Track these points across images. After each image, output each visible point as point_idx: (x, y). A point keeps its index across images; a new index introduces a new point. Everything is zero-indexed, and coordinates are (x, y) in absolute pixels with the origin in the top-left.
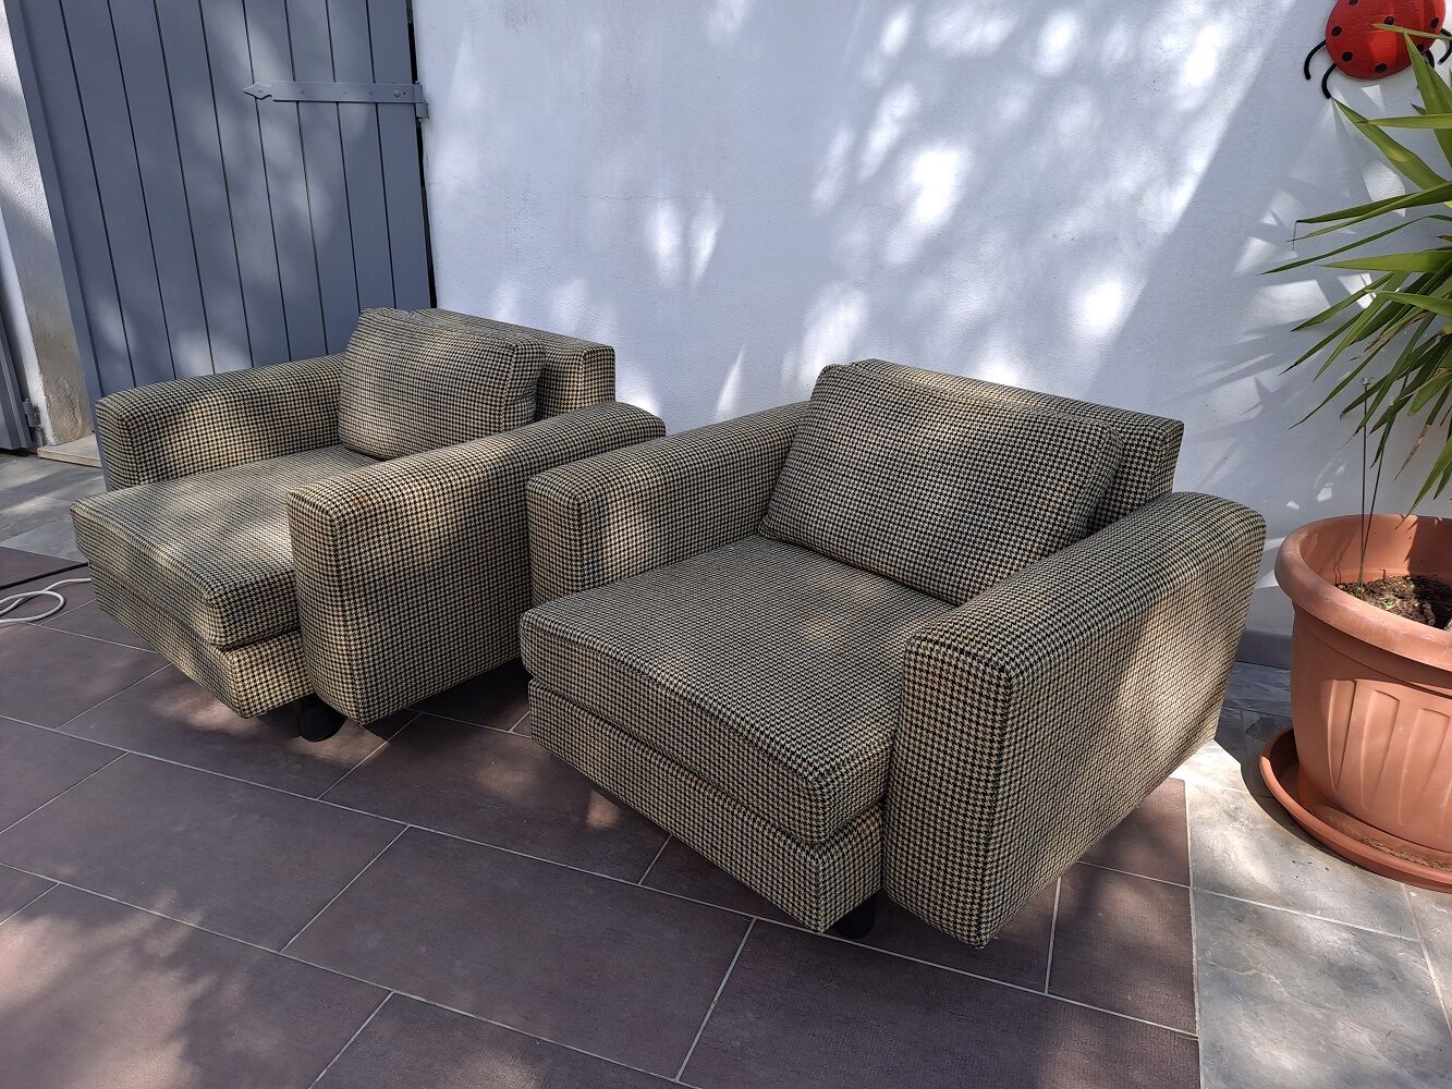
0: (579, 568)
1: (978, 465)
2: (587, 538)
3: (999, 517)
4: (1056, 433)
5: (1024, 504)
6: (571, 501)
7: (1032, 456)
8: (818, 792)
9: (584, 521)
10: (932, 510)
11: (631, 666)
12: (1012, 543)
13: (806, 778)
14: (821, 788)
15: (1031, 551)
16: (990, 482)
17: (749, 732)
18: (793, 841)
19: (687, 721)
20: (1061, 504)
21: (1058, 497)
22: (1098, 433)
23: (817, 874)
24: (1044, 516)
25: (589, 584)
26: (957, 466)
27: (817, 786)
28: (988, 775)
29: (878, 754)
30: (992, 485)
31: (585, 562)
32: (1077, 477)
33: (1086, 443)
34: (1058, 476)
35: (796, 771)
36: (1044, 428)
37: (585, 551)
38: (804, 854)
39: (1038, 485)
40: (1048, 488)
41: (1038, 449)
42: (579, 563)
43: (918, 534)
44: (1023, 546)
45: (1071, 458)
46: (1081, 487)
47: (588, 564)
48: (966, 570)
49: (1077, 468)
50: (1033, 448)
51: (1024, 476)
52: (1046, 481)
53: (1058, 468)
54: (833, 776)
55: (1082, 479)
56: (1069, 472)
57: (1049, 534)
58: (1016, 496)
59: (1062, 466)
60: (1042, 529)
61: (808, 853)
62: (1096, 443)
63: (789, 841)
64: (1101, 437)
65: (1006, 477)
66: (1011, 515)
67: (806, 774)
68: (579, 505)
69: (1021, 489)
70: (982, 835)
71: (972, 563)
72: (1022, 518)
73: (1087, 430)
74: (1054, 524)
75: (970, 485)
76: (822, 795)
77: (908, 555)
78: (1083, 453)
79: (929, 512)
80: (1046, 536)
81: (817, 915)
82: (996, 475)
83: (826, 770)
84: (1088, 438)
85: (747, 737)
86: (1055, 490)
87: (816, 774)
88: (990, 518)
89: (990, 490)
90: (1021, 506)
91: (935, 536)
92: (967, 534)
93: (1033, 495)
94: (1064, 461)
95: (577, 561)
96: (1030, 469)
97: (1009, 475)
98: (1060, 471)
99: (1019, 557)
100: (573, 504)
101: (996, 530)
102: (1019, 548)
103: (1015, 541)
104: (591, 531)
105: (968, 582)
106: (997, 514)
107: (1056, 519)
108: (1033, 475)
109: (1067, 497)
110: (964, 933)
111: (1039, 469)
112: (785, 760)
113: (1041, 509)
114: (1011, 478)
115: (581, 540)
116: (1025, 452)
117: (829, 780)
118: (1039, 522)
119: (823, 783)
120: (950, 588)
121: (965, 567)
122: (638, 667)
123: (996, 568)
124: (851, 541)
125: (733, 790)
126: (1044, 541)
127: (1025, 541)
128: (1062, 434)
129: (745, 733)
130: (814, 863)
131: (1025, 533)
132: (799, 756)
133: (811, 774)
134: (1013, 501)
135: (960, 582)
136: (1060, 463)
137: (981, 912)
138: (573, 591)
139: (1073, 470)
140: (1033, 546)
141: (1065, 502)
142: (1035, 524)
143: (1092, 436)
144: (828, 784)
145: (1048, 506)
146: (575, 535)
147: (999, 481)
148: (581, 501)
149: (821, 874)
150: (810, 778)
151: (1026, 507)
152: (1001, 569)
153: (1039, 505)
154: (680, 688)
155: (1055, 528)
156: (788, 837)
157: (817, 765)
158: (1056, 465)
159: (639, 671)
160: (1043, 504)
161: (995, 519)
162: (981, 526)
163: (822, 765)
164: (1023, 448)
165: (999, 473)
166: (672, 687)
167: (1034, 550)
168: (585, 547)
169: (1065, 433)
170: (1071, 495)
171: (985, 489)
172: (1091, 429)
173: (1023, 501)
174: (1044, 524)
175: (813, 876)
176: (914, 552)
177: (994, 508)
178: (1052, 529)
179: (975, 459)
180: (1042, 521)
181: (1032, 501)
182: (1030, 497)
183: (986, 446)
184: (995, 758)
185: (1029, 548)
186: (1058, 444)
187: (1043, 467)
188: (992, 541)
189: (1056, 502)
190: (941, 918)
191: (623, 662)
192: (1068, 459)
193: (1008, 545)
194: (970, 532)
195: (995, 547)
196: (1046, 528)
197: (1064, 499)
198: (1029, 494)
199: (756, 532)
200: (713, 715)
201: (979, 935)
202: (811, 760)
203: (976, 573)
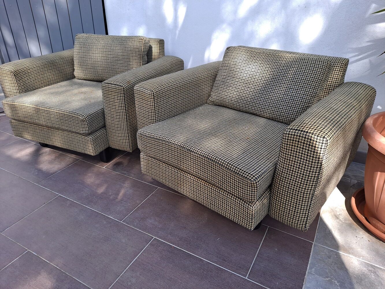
0: (154, 115)
1: (285, 75)
2: (156, 105)
3: (294, 92)
4: (312, 63)
5: (302, 87)
6: (151, 92)
7: (305, 71)
8: (255, 184)
9: (155, 99)
10: (270, 91)
11: (180, 146)
12: (299, 100)
13: (250, 180)
14: (256, 183)
15: (305, 102)
16: (290, 80)
17: (227, 165)
18: (243, 201)
19: (203, 163)
20: (315, 86)
21: (314, 84)
22: (327, 62)
23: (252, 211)
24: (309, 90)
25: (158, 120)
26: (278, 76)
27: (255, 182)
28: (315, 175)
29: (272, 170)
30: (291, 81)
31: (156, 113)
32: (320, 77)
33: (323, 65)
34: (314, 77)
35: (246, 177)
36: (308, 61)
37: (156, 110)
38: (247, 205)
39: (307, 80)
40: (311, 81)
41: (306, 68)
42: (154, 114)
43: (265, 99)
44: (302, 101)
45: (318, 71)
46: (321, 80)
47: (157, 114)
48: (283, 110)
49: (320, 74)
50: (305, 68)
51: (302, 77)
52: (310, 79)
53: (314, 74)
54: (260, 178)
55: (322, 77)
56: (318, 75)
57: (311, 96)
58: (299, 84)
59: (315, 73)
60: (309, 95)
61: (249, 205)
62: (326, 65)
63: (241, 201)
64: (327, 63)
65: (296, 78)
66: (298, 91)
67: (250, 178)
68: (154, 93)
69: (301, 82)
70: (311, 195)
71: (285, 107)
72: (302, 91)
73: (323, 61)
74: (313, 93)
75: (283, 82)
76: (257, 185)
77: (262, 106)
78: (322, 69)
79: (269, 92)
80: (310, 97)
81: (251, 224)
82: (292, 78)
83: (257, 176)
84: (323, 64)
85: (226, 167)
86: (313, 81)
87: (254, 178)
88: (291, 92)
89: (290, 83)
90: (301, 87)
91: (271, 99)
92: (283, 98)
93: (306, 84)
94: (316, 72)
95: (153, 113)
96: (304, 75)
97: (297, 78)
98: (314, 75)
99: (301, 104)
100: (152, 93)
101: (293, 96)
102: (301, 101)
103: (300, 99)
104: (158, 103)
105: (284, 114)
106: (293, 91)
107: (313, 91)
108: (305, 77)
109: (317, 84)
110: (300, 227)
111: (307, 75)
112: (242, 174)
113: (308, 88)
114: (298, 78)
115: (154, 106)
116: (302, 69)
117: (259, 180)
118: (308, 93)
119: (257, 181)
120: (277, 116)
121: (282, 109)
122: (183, 146)
123: (293, 108)
124: (242, 103)
125: (221, 185)
126: (309, 99)
127: (303, 99)
128: (314, 63)
129: (226, 166)
130: (251, 208)
131: (303, 96)
132: (247, 172)
133: (252, 178)
134: (299, 86)
135: (281, 114)
136: (314, 72)
137: (307, 220)
138: (152, 123)
139: (319, 74)
140: (306, 101)
141: (316, 85)
142: (306, 93)
143: (324, 63)
144: (258, 181)
145: (311, 87)
146: (152, 104)
147: (293, 80)
148: (154, 92)
149: (254, 211)
150: (252, 180)
151: (303, 88)
152: (295, 109)
153: (307, 87)
154: (199, 152)
155: (313, 94)
156: (241, 199)
157: (254, 175)
158: (313, 73)
159: (183, 147)
160: (309, 86)
161: (292, 92)
162: (287, 95)
163: (256, 175)
164: (301, 68)
165: (293, 77)
166: (196, 152)
167: (306, 102)
168: (156, 108)
169: (315, 62)
170: (318, 83)
171: (288, 83)
172: (324, 61)
173: (302, 86)
174: (309, 93)
175: (251, 212)
176: (264, 105)
177: (292, 89)
178: (312, 95)
179: (284, 73)
180: (309, 92)
181: (305, 85)
182: (304, 84)
183: (288, 69)
184: (319, 169)
185: (304, 101)
186: (313, 66)
187: (309, 74)
188: (292, 100)
189: (313, 85)
190: (292, 222)
191: (177, 145)
192: (317, 71)
193: (297, 101)
194: (284, 97)
195: (293, 102)
196: (310, 94)
197: (316, 84)
198: (304, 83)
199: (206, 103)
200: (213, 160)
201: (306, 227)
202: (252, 174)
203: (287, 111)
